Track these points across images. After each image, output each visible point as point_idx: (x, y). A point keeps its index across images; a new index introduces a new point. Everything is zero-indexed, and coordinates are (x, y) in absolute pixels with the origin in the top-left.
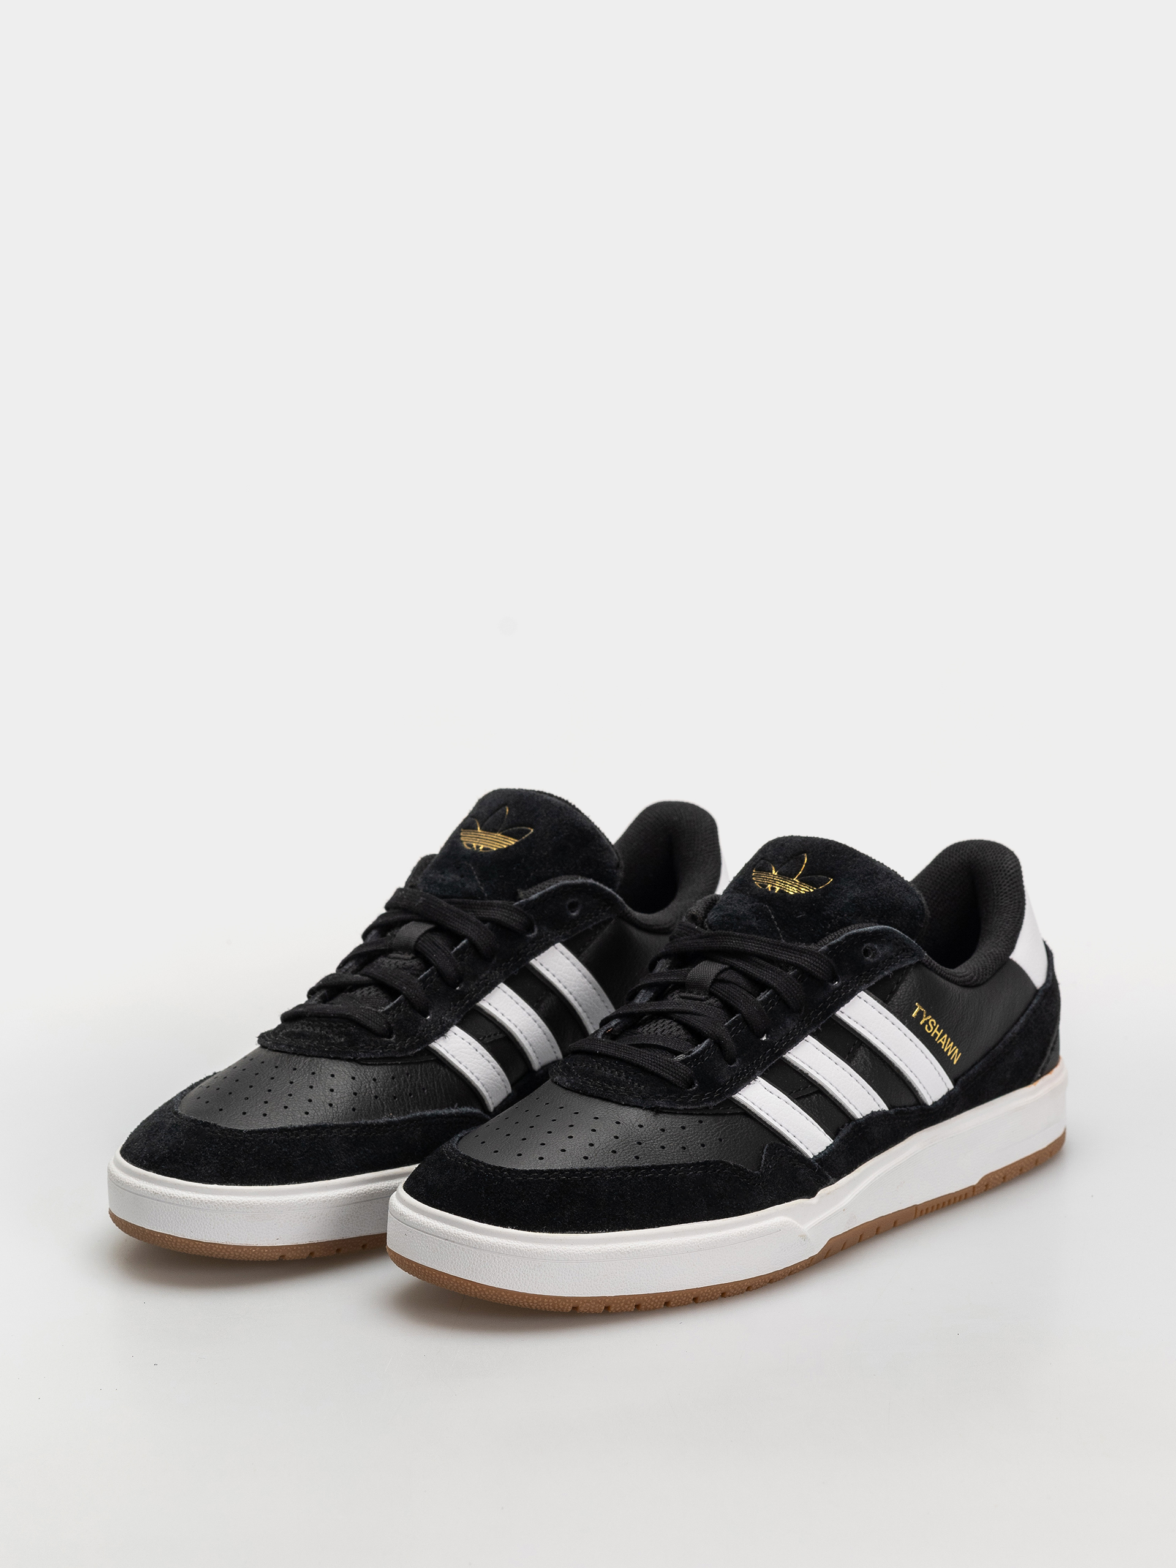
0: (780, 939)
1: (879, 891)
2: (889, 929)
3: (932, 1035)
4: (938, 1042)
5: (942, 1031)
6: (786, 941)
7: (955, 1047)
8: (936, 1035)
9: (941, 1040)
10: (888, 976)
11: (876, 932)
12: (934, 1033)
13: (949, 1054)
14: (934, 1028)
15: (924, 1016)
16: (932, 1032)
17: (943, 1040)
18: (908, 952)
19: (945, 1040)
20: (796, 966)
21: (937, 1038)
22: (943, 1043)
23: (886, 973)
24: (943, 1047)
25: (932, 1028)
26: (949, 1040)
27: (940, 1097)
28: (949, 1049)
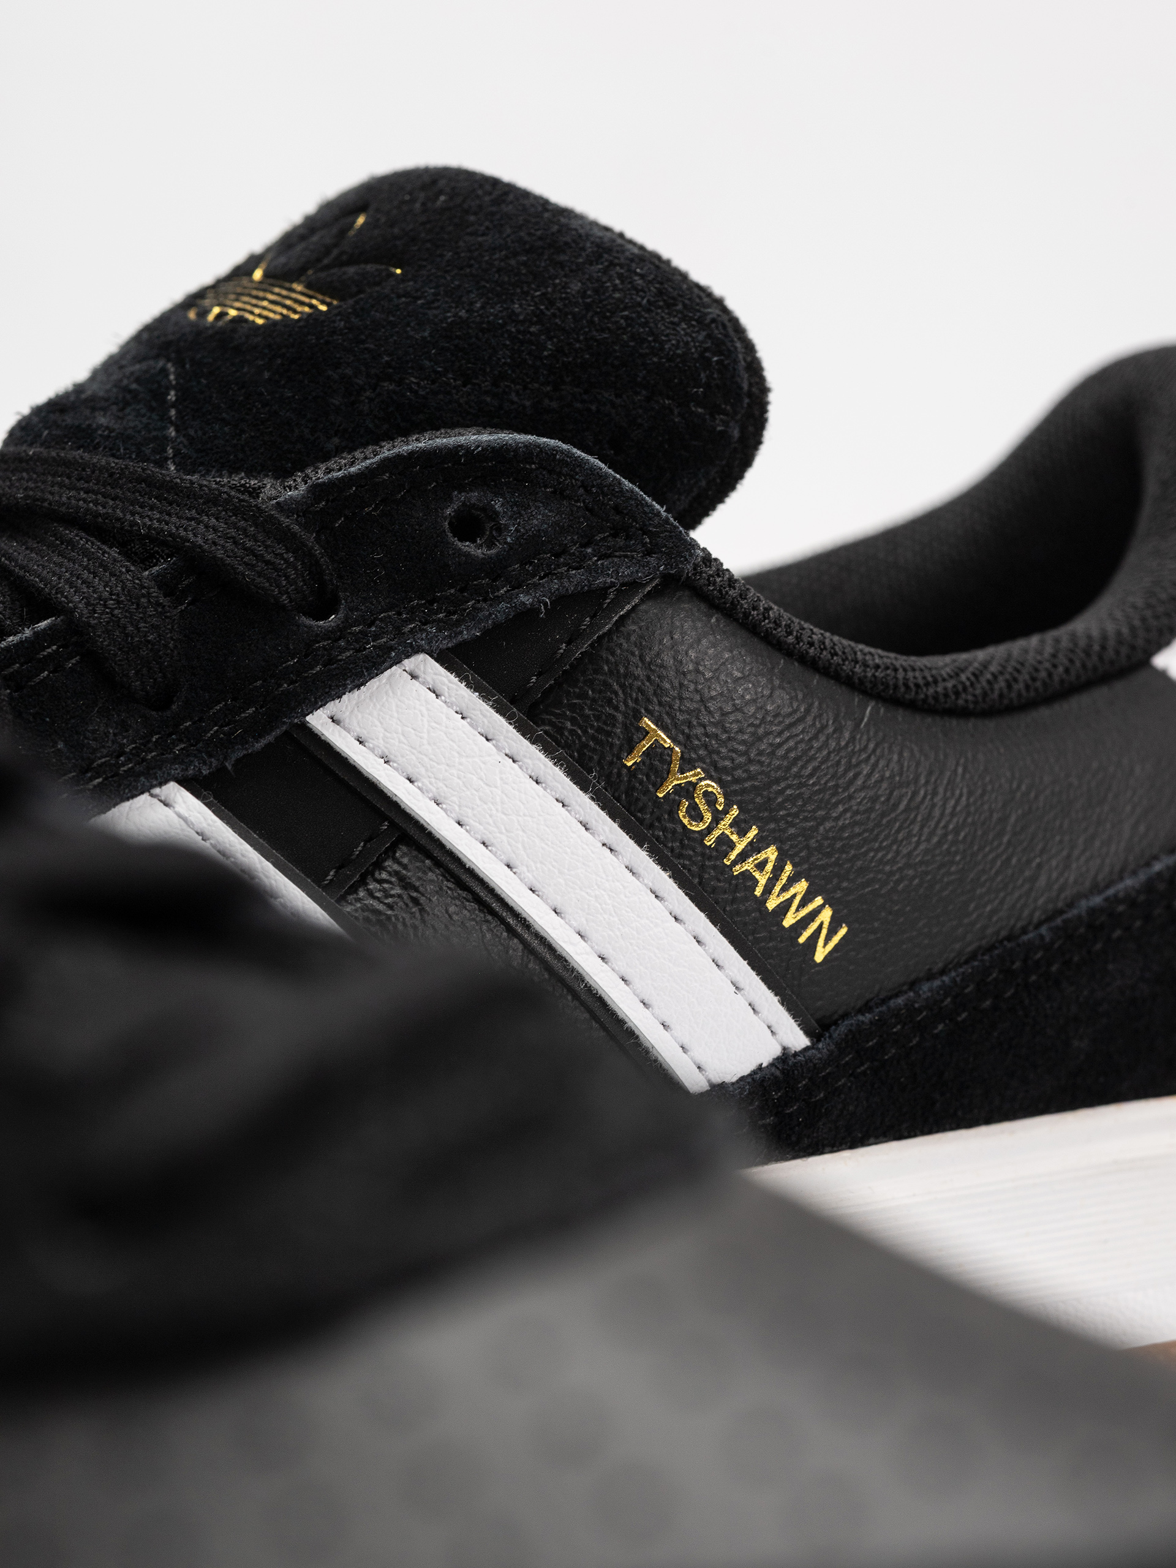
0: (161, 463)
1: (552, 303)
2: (555, 450)
3: (710, 841)
4: (738, 870)
5: (753, 833)
6: (180, 467)
7: (819, 901)
8: (725, 843)
9: (748, 866)
10: (532, 611)
11: (498, 453)
12: (716, 833)
13: (789, 921)
14: (717, 819)
15: (675, 767)
16: (709, 830)
17: (761, 866)
18: (628, 538)
19: (769, 867)
20: (173, 546)
21: (733, 856)
22: (762, 879)
23: (525, 599)
24: (758, 891)
25: (708, 817)
26: (789, 868)
27: (745, 1068)
28: (789, 902)
